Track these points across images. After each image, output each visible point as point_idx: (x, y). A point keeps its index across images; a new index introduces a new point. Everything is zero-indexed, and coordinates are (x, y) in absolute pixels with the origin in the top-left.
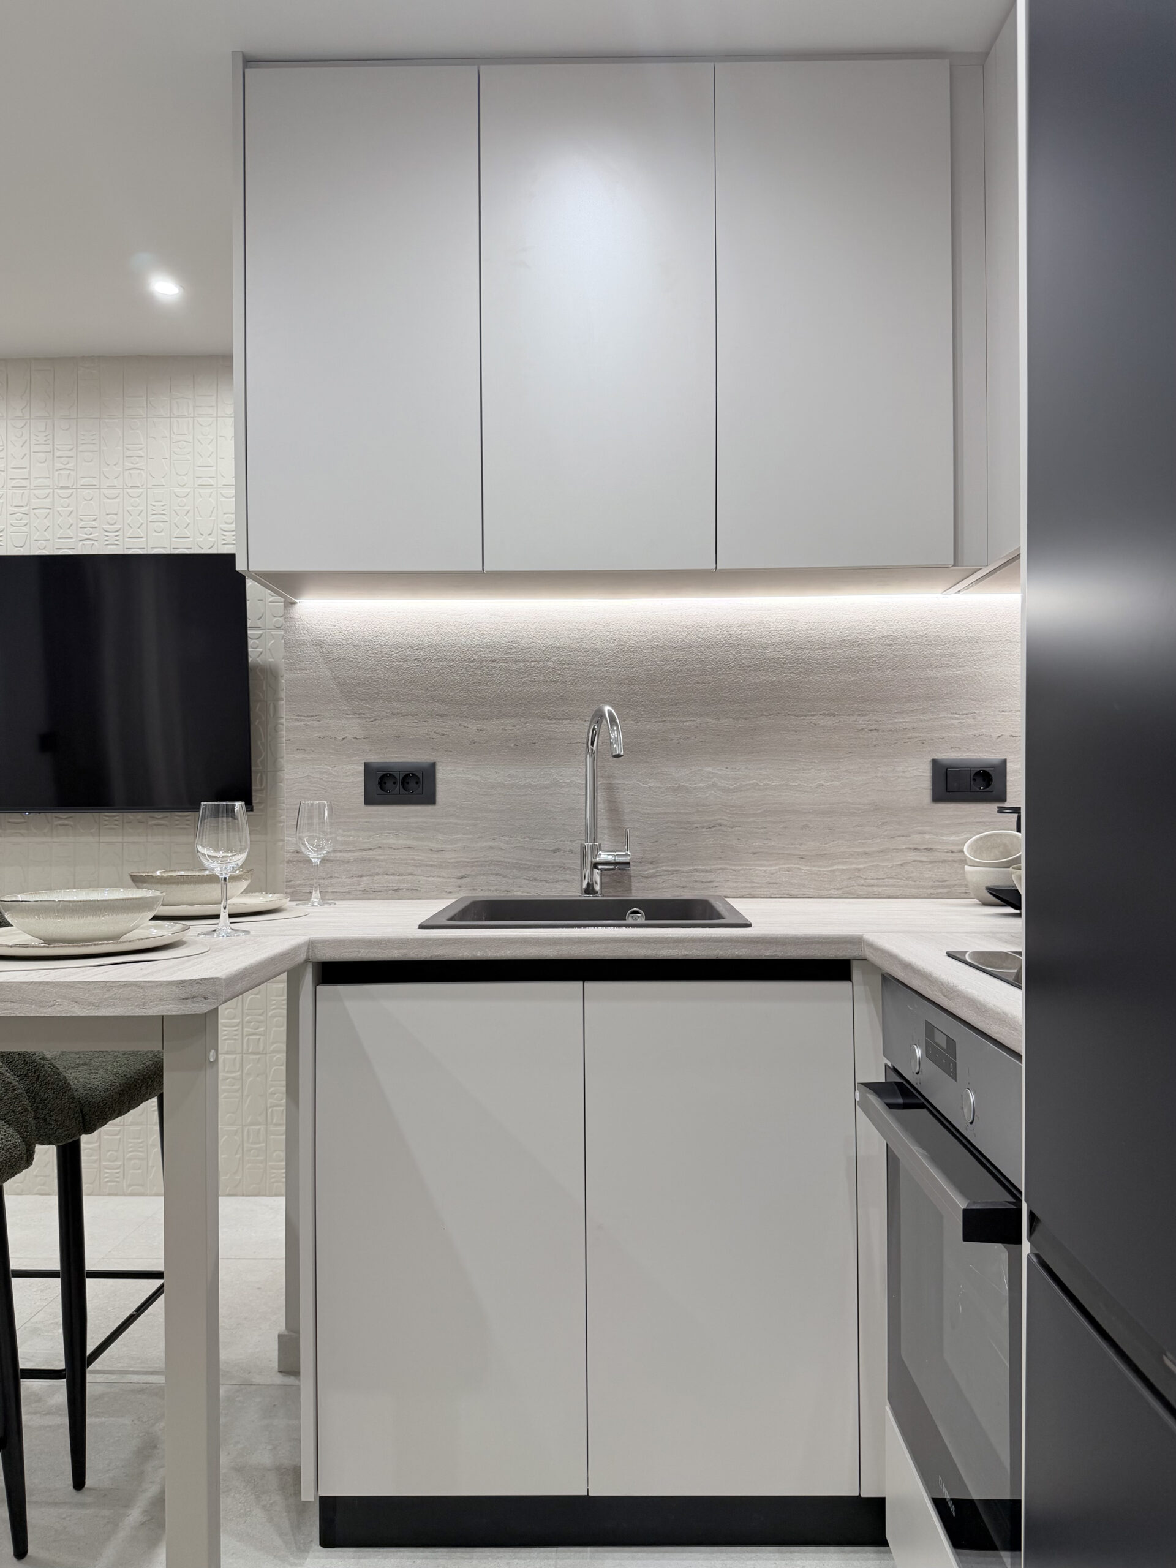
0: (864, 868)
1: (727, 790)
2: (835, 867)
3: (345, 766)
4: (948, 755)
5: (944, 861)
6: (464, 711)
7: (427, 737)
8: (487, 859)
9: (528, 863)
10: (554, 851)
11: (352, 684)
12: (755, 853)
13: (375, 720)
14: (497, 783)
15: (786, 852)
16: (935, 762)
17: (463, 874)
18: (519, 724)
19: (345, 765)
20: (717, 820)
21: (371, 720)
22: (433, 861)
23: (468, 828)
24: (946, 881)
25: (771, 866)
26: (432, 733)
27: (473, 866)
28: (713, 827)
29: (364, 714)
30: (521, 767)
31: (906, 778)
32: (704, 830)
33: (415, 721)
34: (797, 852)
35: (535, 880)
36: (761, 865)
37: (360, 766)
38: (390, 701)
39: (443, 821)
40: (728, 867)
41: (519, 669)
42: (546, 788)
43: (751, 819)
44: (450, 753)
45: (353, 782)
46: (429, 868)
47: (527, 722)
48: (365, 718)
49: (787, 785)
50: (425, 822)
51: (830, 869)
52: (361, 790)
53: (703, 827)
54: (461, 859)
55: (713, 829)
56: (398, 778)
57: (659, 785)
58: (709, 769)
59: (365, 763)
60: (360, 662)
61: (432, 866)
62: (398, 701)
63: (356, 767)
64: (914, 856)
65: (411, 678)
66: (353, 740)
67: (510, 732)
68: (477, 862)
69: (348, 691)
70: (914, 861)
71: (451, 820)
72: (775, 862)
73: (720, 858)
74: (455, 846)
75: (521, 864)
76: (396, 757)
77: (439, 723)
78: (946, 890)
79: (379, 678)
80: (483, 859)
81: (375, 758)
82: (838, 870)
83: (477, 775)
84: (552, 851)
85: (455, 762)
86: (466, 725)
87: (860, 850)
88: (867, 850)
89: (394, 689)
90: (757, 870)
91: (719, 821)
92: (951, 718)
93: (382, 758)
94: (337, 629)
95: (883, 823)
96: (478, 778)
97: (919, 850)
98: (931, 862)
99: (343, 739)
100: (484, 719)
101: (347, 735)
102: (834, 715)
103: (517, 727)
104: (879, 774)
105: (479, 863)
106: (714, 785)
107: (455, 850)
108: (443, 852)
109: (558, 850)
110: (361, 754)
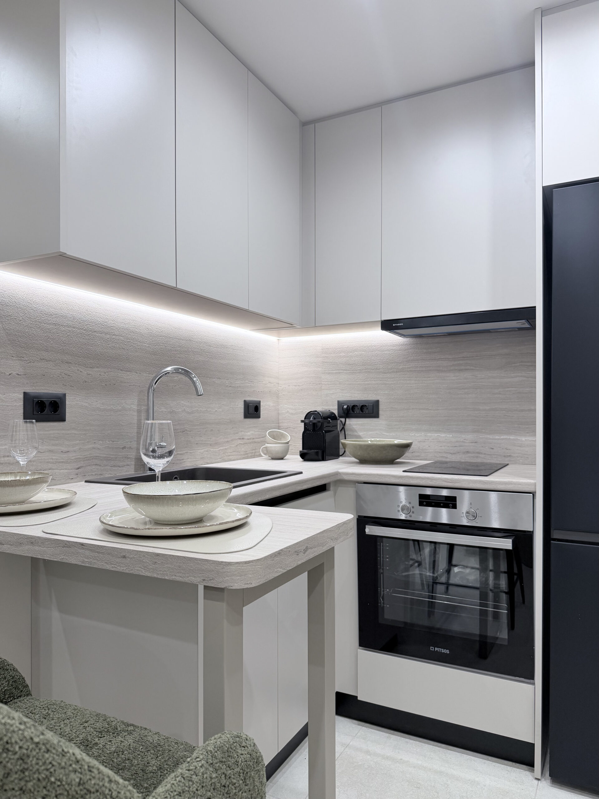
0: (228, 448)
1: (189, 413)
2: (220, 449)
3: (11, 394)
4: (248, 399)
5: (246, 443)
6: (81, 362)
7: (60, 376)
8: (91, 456)
9: (111, 456)
10: (123, 448)
11: (16, 335)
12: (197, 444)
13: (30, 362)
14: (97, 408)
15: (206, 443)
16: (245, 401)
17: (79, 466)
18: (107, 372)
20: (185, 428)
21: (28, 362)
22: (63, 459)
23: (82, 436)
24: (246, 452)
25: (201, 449)
26: (63, 374)
27: (84, 461)
28: (185, 431)
29: (23, 357)
30: (108, 399)
31: (238, 408)
33: (54, 365)
34: (209, 442)
35: (114, 466)
36: (199, 450)
37: (21, 394)
38: (39, 350)
39: (69, 432)
40: (189, 451)
41: (108, 339)
42: (120, 411)
43: (196, 427)
44: (72, 388)
45: (15, 406)
46: (61, 464)
47: (111, 371)
48: (24, 361)
49: (207, 410)
50: (58, 433)
51: (218, 449)
52: (21, 411)
54: (79, 456)
55: (184, 433)
56: (46, 404)
58: (183, 402)
59: (24, 393)
60: (20, 320)
61: (63, 462)
62: (44, 351)
63: (18, 395)
64: (240, 442)
65: (51, 336)
66: (16, 375)
67: (103, 376)
68: (86, 458)
69: (13, 340)
70: (240, 444)
71: (73, 432)
72: (203, 448)
73: (186, 447)
74: (75, 448)
75: (108, 457)
76: (42, 389)
77: (67, 368)
78: (246, 456)
79: (32, 333)
80: (89, 456)
81: (30, 390)
83: (87, 403)
85: (75, 394)
86: (81, 370)
87: (226, 440)
88: (228, 440)
89: (41, 342)
90: (197, 452)
92: (248, 383)
93: (34, 389)
94: (7, 293)
95: (232, 428)
96: (86, 404)
97: (241, 439)
98: (244, 444)
99: (10, 374)
100: (90, 367)
101: (12, 372)
102: (220, 379)
104: (231, 406)
105: (88, 459)
106: (184, 410)
107: (75, 451)
108: (69, 453)
110: (21, 386)
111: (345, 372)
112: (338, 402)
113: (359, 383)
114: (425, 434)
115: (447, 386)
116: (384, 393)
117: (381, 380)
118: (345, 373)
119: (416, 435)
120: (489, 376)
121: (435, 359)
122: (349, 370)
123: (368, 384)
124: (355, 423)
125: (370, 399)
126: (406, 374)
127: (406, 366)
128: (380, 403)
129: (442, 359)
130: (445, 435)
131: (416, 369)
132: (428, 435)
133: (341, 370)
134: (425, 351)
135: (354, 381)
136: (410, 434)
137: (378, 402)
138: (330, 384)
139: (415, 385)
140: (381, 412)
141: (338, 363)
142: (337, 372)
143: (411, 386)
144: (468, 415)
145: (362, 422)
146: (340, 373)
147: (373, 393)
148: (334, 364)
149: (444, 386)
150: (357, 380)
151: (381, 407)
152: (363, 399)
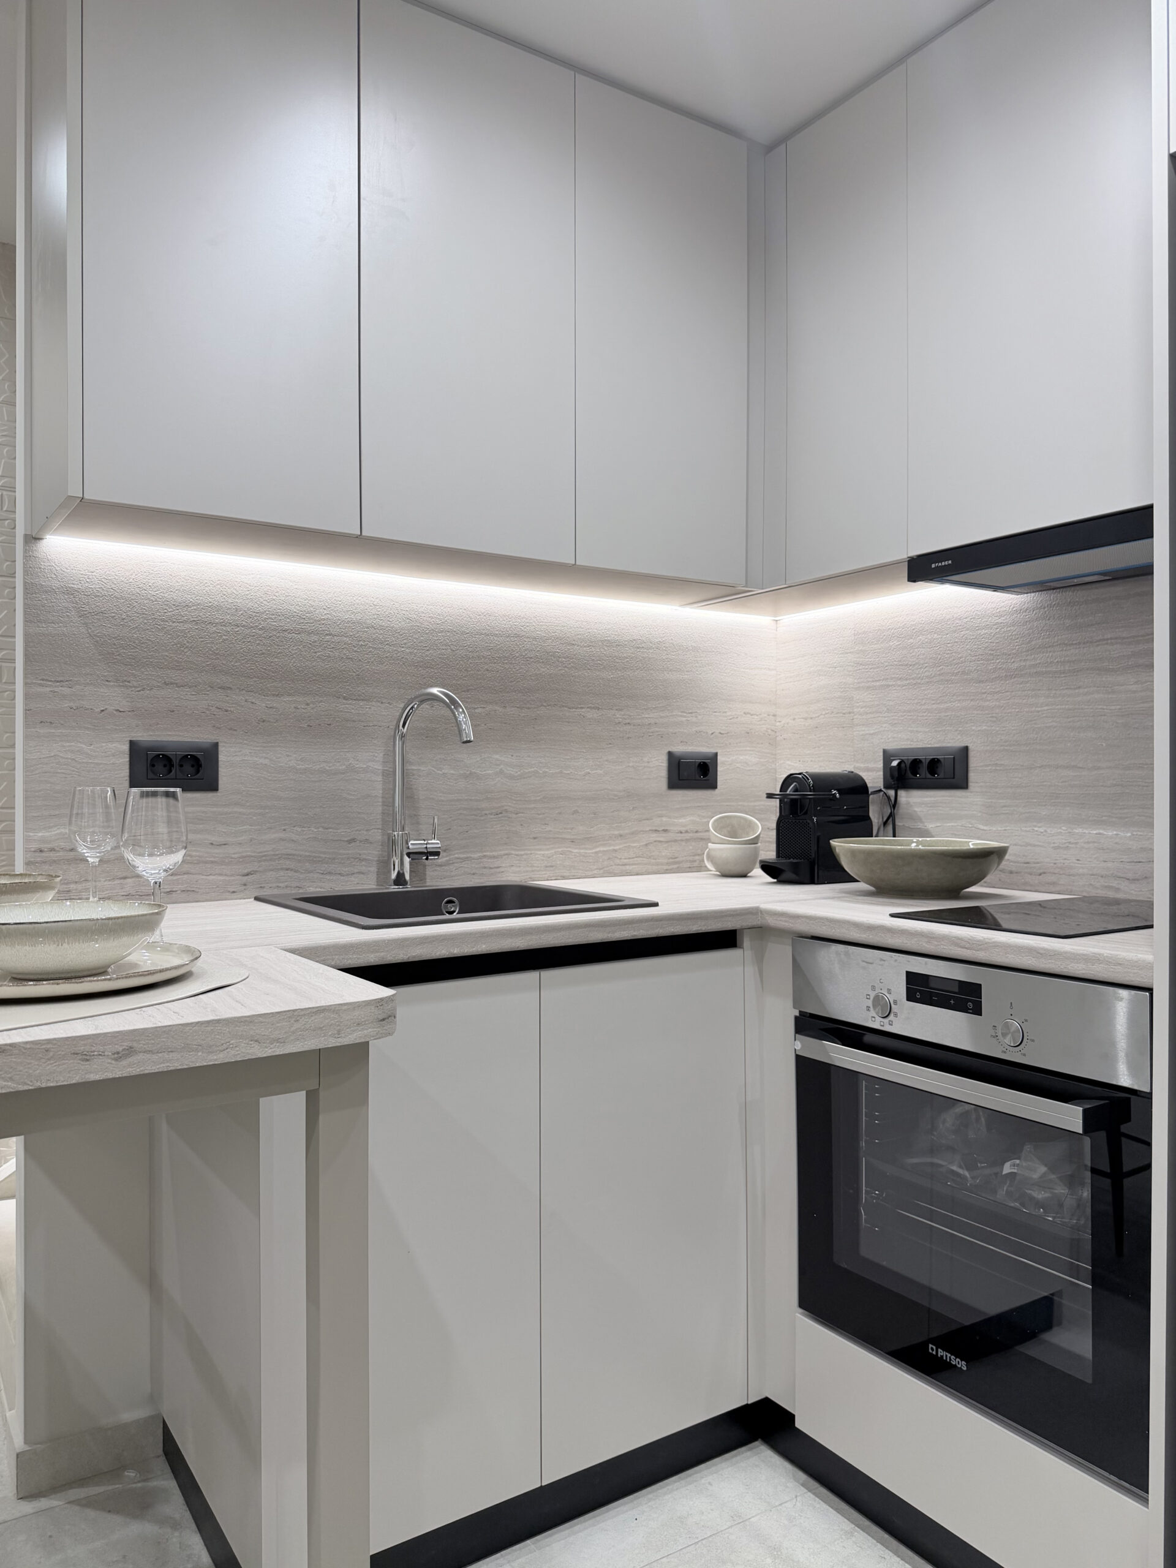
0: (620, 849)
1: (512, 777)
2: (598, 849)
3: (104, 744)
4: (679, 749)
5: (676, 841)
6: (252, 685)
7: (208, 712)
8: (277, 853)
9: (322, 855)
10: (350, 841)
11: (115, 644)
12: (535, 838)
13: (143, 689)
14: (289, 767)
15: (560, 836)
16: (670, 755)
17: (249, 870)
18: (313, 703)
19: (103, 742)
20: (503, 806)
21: (139, 689)
22: (215, 857)
23: (255, 818)
24: (676, 858)
25: (548, 850)
26: (213, 709)
27: (260, 861)
28: (501, 813)
29: (129, 682)
30: (315, 751)
31: (650, 767)
32: (492, 816)
33: (193, 693)
34: (568, 836)
35: (330, 873)
36: (540, 850)
37: (124, 744)
38: (162, 668)
39: (226, 810)
40: (513, 852)
41: (313, 642)
42: (344, 773)
43: (533, 806)
44: (235, 733)
45: (113, 764)
46: (209, 866)
47: (321, 701)
48: (131, 687)
49: (561, 772)
50: (204, 812)
51: (594, 851)
52: (125, 772)
53: (491, 814)
54: (248, 853)
55: (500, 815)
56: (174, 760)
57: (452, 772)
58: (497, 756)
59: (131, 742)
60: (123, 619)
61: (212, 862)
62: (172, 668)
63: (119, 746)
64: (654, 837)
65: (188, 642)
66: (115, 712)
67: (303, 710)
68: (265, 856)
69: (109, 653)
70: (655, 841)
71: (236, 809)
72: (552, 846)
73: (506, 844)
74: (241, 839)
75: (315, 857)
76: (169, 735)
77: (222, 697)
78: (675, 866)
79: (148, 640)
80: (272, 853)
81: (144, 736)
82: (600, 851)
83: (265, 758)
84: (347, 841)
85: (241, 743)
86: (254, 700)
87: (616, 832)
88: (621, 832)
89: (167, 654)
90: (537, 854)
91: (505, 808)
92: (681, 716)
93: (151, 735)
94: (96, 576)
95: (633, 808)
96: (266, 761)
97: (658, 831)
98: (667, 842)
99: (102, 711)
100: (274, 695)
101: (107, 707)
102: (598, 709)
103: (311, 705)
104: (631, 764)
105: (268, 858)
106: (501, 772)
107: (240, 844)
108: (226, 846)
109: (353, 840)
110: (125, 730)
111: (899, 683)
112: (885, 751)
113: (926, 707)
114: (1069, 830)
115: (1118, 707)
116: (979, 729)
117: (972, 698)
118: (899, 686)
119: (1049, 831)
121: (1091, 642)
122: (906, 680)
123: (947, 709)
124: (918, 800)
125: (949, 745)
126: (1027, 682)
127: (1028, 663)
128: (971, 754)
129: (1108, 639)
130: (1115, 833)
131: (1049, 669)
132: (1077, 831)
133: (892, 679)
134: (1068, 622)
135: (917, 704)
136: (1036, 829)
137: (966, 749)
138: (870, 713)
139: (1046, 708)
140: (972, 776)
141: (887, 664)
142: (882, 686)
143: (1038, 712)
145: (933, 799)
146: (888, 686)
147: (956, 730)
148: (878, 667)
149: (1113, 707)
150: (924, 701)
151: (974, 762)
152: (936, 745)
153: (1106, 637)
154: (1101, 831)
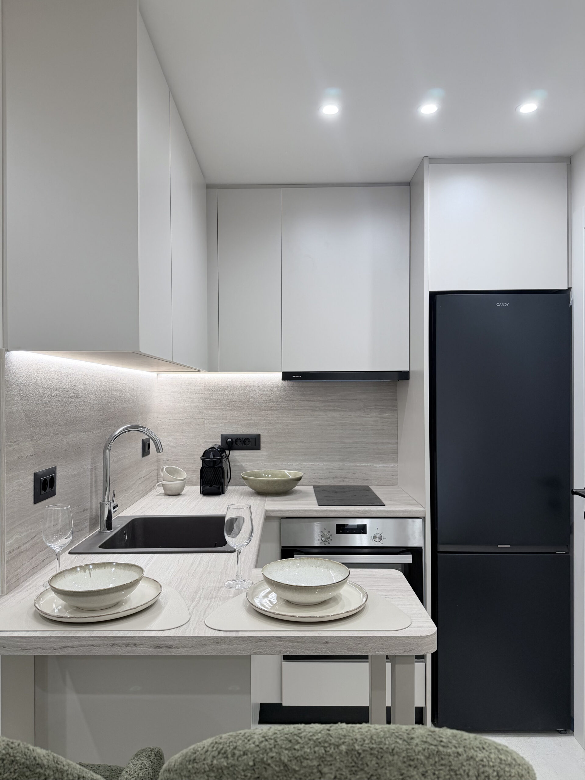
3: (27, 478)
4: (144, 438)
5: (143, 482)
6: (63, 431)
7: (53, 449)
9: (78, 521)
10: (83, 511)
11: (30, 415)
13: (37, 441)
14: (71, 475)
16: (142, 441)
18: (76, 436)
19: (27, 476)
29: (34, 437)
30: (76, 463)
31: (139, 448)
33: (49, 439)
35: (79, 531)
37: (32, 476)
38: (42, 426)
41: (76, 402)
42: (82, 474)
44: (60, 459)
45: (29, 489)
48: (34, 440)
56: (48, 481)
59: (34, 473)
60: (32, 399)
62: (45, 426)
64: (140, 482)
65: (48, 409)
66: (30, 457)
67: (74, 441)
69: (29, 421)
70: (140, 484)
76: (42, 466)
79: (38, 410)
81: (37, 469)
83: (66, 471)
85: (61, 465)
87: (133, 483)
89: (43, 417)
95: (136, 469)
96: (66, 473)
97: (140, 478)
99: (27, 457)
100: (68, 435)
101: (28, 454)
110: (33, 467)
112: (221, 435)
113: (241, 418)
114: (301, 463)
115: (319, 423)
116: (265, 427)
117: (262, 416)
118: (228, 409)
119: (293, 464)
120: (352, 416)
121: (309, 400)
122: (232, 407)
123: (250, 420)
124: (238, 454)
125: (252, 433)
126: (284, 412)
127: (285, 405)
128: (262, 437)
129: (315, 400)
130: (318, 464)
131: (293, 408)
132: (304, 464)
133: (224, 406)
134: (300, 393)
135: (237, 417)
136: (289, 463)
137: (259, 435)
138: (213, 419)
139: (292, 421)
140: (262, 445)
141: (222, 400)
142: (220, 408)
143: (289, 423)
144: (336, 447)
145: (244, 454)
146: (222, 409)
147: (255, 428)
148: (218, 401)
149: (317, 423)
150: (240, 416)
151: (262, 440)
152: (246, 433)
153: (314, 399)
154: (313, 464)
